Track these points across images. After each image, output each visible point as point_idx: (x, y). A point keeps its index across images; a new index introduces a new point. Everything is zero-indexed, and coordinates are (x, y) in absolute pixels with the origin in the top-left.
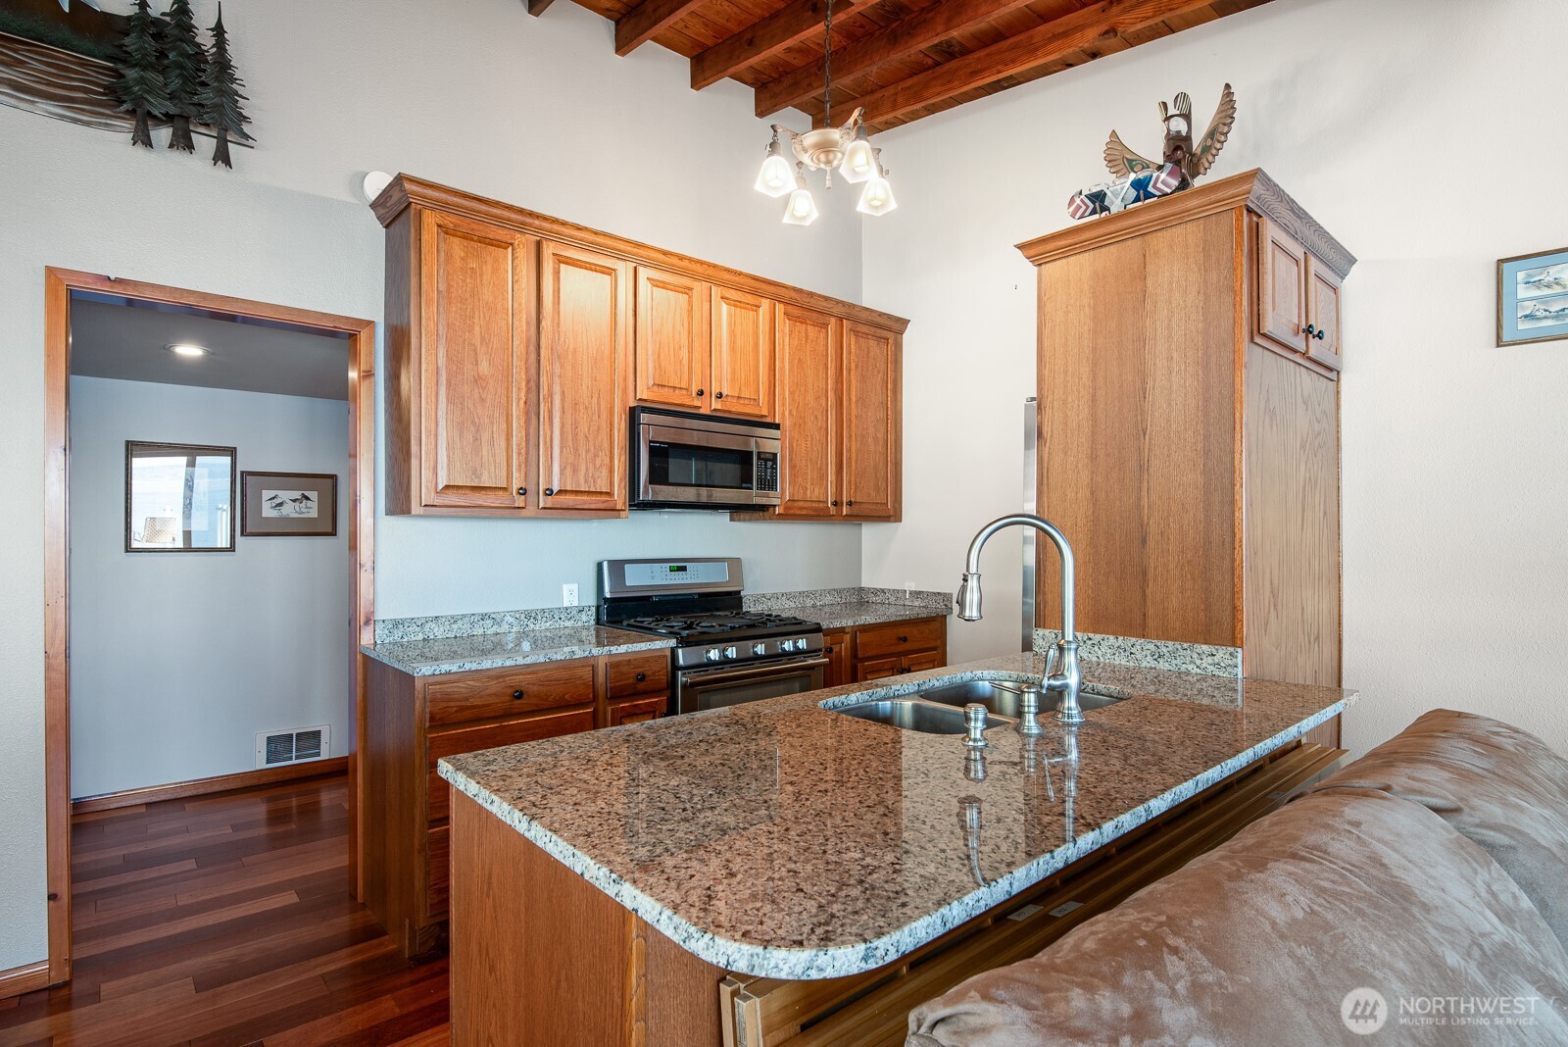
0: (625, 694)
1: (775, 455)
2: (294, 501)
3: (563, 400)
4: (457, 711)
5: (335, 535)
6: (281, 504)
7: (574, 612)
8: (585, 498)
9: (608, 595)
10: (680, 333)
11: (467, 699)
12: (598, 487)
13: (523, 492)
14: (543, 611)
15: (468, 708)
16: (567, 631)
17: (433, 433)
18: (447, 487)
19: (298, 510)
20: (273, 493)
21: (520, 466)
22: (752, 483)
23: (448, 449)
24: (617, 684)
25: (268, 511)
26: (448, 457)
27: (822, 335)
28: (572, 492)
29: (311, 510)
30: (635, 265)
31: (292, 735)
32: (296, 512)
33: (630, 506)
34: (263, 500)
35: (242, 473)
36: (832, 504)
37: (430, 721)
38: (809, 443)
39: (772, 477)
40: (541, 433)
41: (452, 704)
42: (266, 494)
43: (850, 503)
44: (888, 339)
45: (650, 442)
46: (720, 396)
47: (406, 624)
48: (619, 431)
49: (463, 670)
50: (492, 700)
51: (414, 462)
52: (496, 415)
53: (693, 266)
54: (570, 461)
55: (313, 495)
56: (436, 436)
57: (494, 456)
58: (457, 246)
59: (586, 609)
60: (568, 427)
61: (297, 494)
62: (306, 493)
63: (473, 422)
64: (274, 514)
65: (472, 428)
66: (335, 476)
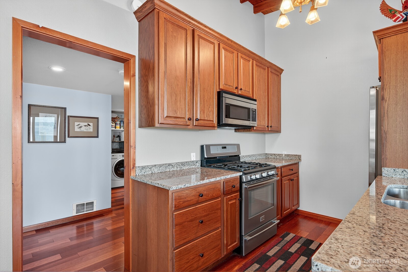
0: (229, 192)
1: (256, 110)
2: (85, 126)
3: (200, 87)
4: (183, 203)
5: (98, 137)
6: (81, 127)
7: (195, 163)
8: (206, 122)
9: (206, 157)
10: (231, 67)
11: (186, 198)
12: (210, 119)
13: (190, 119)
14: (186, 162)
15: (186, 201)
16: (193, 169)
17: (163, 96)
18: (167, 117)
20: (78, 123)
21: (188, 110)
22: (250, 119)
23: (167, 102)
24: (227, 189)
25: (77, 129)
26: (167, 105)
27: (264, 72)
28: (203, 120)
29: (91, 129)
30: (219, 42)
31: (84, 204)
32: (86, 130)
33: (218, 126)
34: (75, 125)
35: (68, 116)
36: (267, 127)
37: (175, 208)
38: (261, 107)
39: (255, 117)
40: (194, 98)
41: (181, 200)
42: (76, 123)
43: (271, 127)
44: (278, 76)
45: (226, 103)
46: (241, 89)
47: (146, 168)
48: (215, 99)
49: (185, 187)
50: (193, 198)
51: (156, 107)
52: (182, 91)
53: (234, 45)
54: (202, 109)
55: (91, 124)
56: (164, 97)
57: (181, 105)
58: (170, 26)
59: (198, 162)
60: (202, 96)
61: (86, 124)
62: (89, 123)
63: (175, 93)
64: (79, 130)
65: (175, 95)
66: (98, 118)
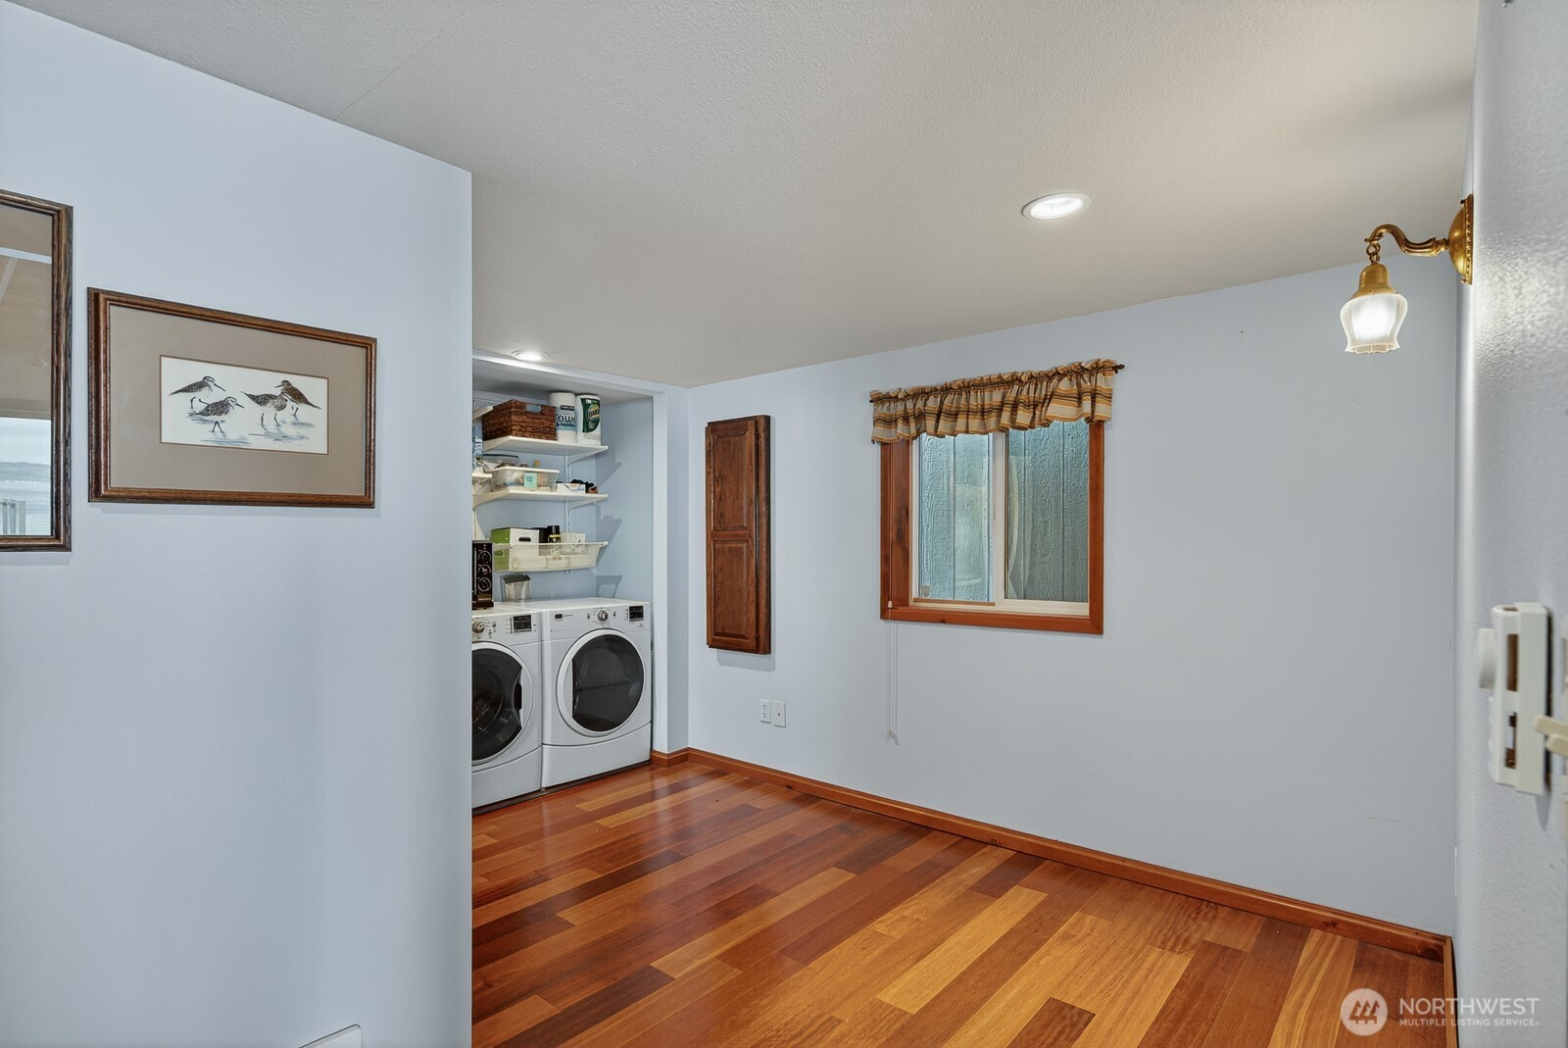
2: (262, 400)
6: (220, 407)
19: (272, 428)
20: (196, 372)
25: (180, 425)
29: (309, 432)
32: (268, 435)
34: (166, 388)
35: (93, 295)
42: (177, 373)
55: (314, 388)
61: (269, 383)
64: (199, 434)
66: (371, 340)
